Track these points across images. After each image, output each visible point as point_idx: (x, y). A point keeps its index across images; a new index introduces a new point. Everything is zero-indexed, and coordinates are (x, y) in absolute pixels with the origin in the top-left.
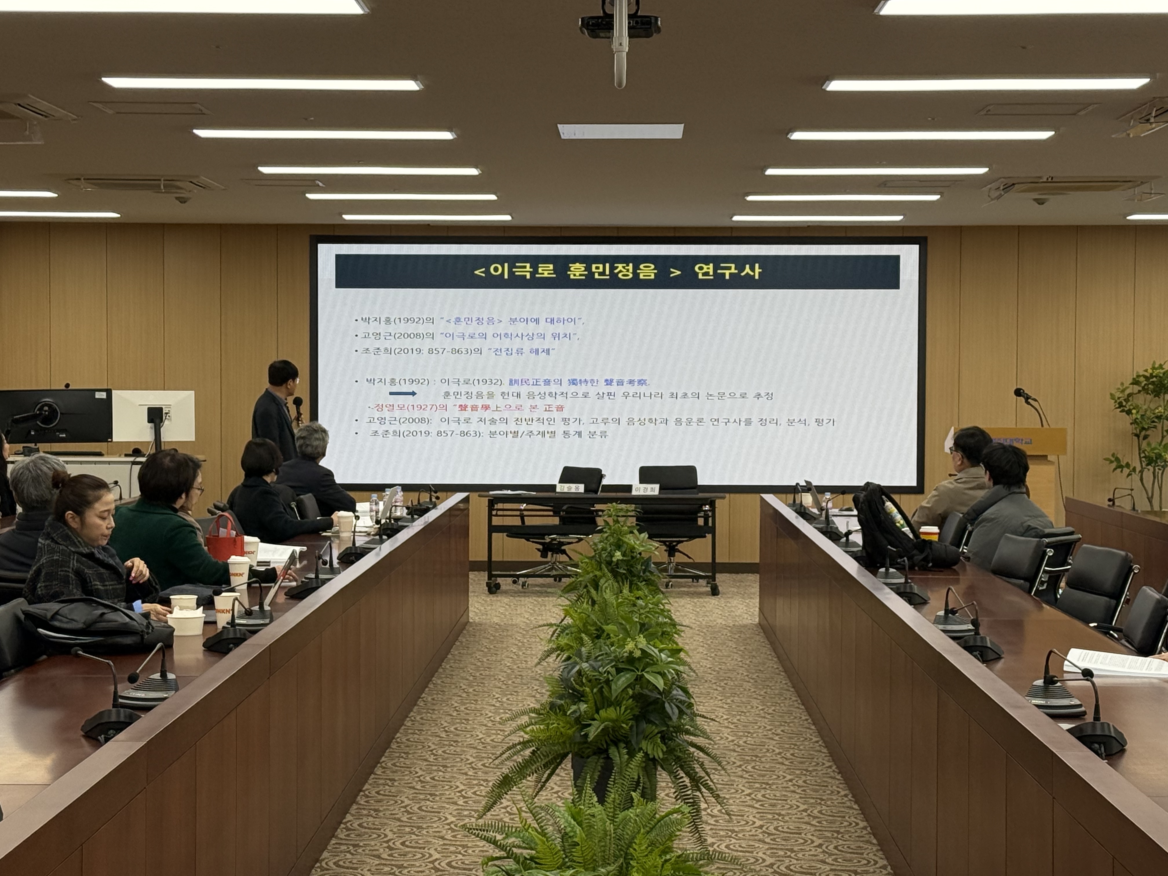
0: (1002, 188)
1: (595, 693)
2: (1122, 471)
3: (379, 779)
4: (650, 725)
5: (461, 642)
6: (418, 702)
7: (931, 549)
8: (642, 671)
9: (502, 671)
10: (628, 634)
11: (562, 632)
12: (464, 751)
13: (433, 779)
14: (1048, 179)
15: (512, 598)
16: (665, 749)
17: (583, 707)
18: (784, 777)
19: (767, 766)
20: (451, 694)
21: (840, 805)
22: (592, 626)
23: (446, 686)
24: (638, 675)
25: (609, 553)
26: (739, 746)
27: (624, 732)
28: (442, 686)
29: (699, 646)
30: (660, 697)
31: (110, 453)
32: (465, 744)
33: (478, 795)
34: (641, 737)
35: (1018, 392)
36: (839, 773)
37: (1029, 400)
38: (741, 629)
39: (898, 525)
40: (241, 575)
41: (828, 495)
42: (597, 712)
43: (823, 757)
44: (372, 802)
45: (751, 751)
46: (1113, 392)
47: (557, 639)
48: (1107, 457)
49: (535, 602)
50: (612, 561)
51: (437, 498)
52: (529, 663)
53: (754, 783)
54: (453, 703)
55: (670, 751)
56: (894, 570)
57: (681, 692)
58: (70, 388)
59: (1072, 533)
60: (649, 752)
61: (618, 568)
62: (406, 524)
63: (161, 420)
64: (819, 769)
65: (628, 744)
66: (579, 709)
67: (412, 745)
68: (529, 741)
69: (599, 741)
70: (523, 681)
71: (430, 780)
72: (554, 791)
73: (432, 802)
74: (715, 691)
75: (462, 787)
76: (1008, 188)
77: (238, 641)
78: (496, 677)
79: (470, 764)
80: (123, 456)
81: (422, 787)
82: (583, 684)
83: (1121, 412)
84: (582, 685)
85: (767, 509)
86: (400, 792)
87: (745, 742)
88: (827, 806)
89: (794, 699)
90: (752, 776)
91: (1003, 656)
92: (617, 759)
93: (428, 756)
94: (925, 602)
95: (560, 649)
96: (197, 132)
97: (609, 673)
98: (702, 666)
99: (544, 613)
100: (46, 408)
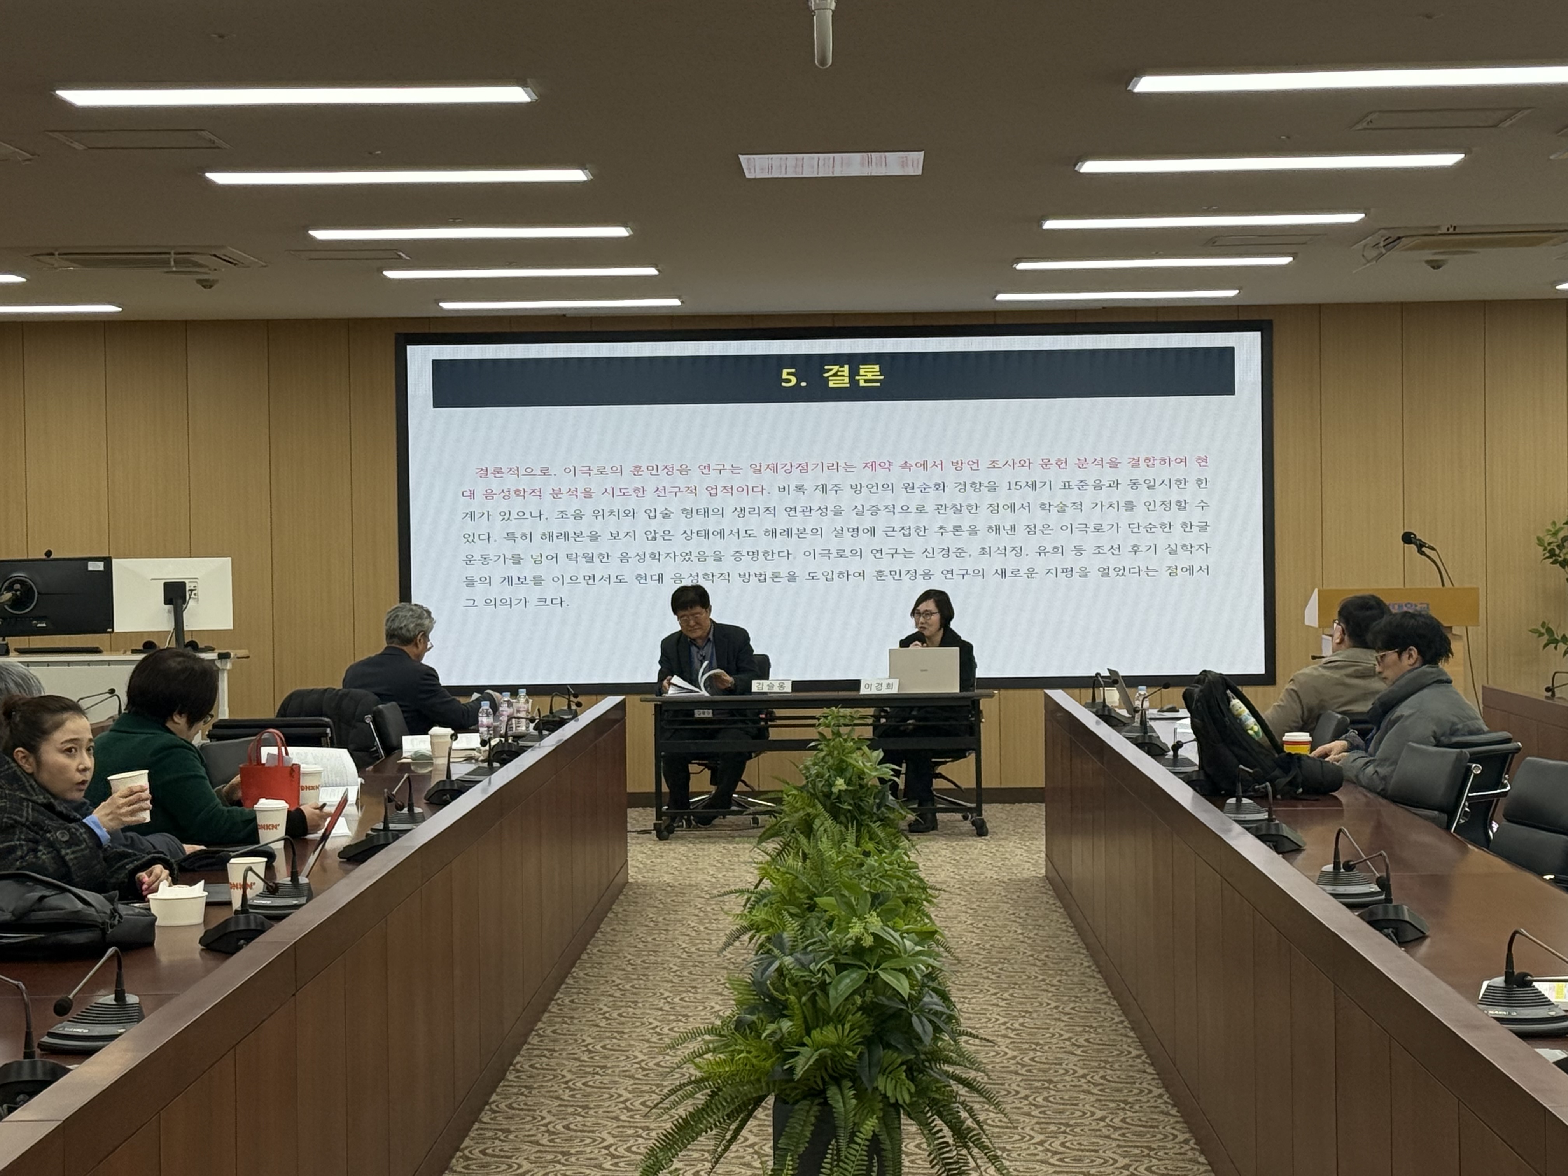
0: (1382, 244)
1: (805, 1004)
2: (1556, 648)
3: (487, 1129)
4: (890, 1052)
5: (616, 914)
6: (550, 1007)
7: (1300, 767)
8: (875, 968)
9: (674, 955)
10: (853, 911)
11: (757, 902)
12: (615, 1082)
13: (567, 1127)
14: (1448, 229)
15: (691, 845)
16: (913, 1090)
17: (786, 1025)
18: (1093, 1114)
19: (1066, 1097)
20: (599, 992)
21: (1178, 1156)
22: (802, 892)
23: (591, 981)
24: (869, 974)
25: (827, 780)
26: (1023, 1066)
27: (850, 1063)
28: (586, 981)
29: (960, 911)
30: (904, 1007)
31: (113, 650)
32: (617, 1070)
33: (634, 1152)
34: (875, 1070)
35: (1408, 538)
36: (1174, 1106)
37: (1424, 549)
38: (1020, 885)
39: (1250, 732)
40: (275, 827)
41: (1143, 690)
42: (808, 1034)
43: (1149, 1081)
44: (474, 1167)
45: (1041, 1074)
46: (1541, 535)
47: (750, 912)
48: (1534, 627)
49: (724, 851)
50: (832, 793)
51: (579, 705)
52: (715, 942)
53: (1047, 1123)
54: (601, 1006)
55: (921, 1091)
56: (1250, 801)
57: (936, 999)
58: (52, 557)
59: (1507, 741)
60: (889, 1094)
61: (840, 802)
62: (530, 744)
63: (184, 601)
64: (1144, 1099)
65: (856, 1081)
66: (780, 1029)
67: (538, 1075)
68: (702, 1080)
69: (812, 1079)
70: (705, 971)
71: (563, 1129)
72: (747, 1143)
73: (564, 1165)
74: (986, 981)
75: (610, 1140)
76: (1392, 242)
77: (251, 935)
78: (665, 966)
79: (624, 1102)
80: (130, 653)
81: (549, 1141)
82: (786, 989)
83: (1552, 563)
84: (785, 991)
85: (1054, 710)
86: (517, 1149)
87: (1032, 1059)
88: (1160, 1160)
89: (1101, 990)
90: (1044, 1112)
91: (1427, 934)
92: (839, 1107)
93: (561, 1092)
94: (1298, 849)
95: (755, 927)
96: (211, 176)
97: (824, 971)
98: (965, 942)
99: (736, 867)
100: (17, 586)
